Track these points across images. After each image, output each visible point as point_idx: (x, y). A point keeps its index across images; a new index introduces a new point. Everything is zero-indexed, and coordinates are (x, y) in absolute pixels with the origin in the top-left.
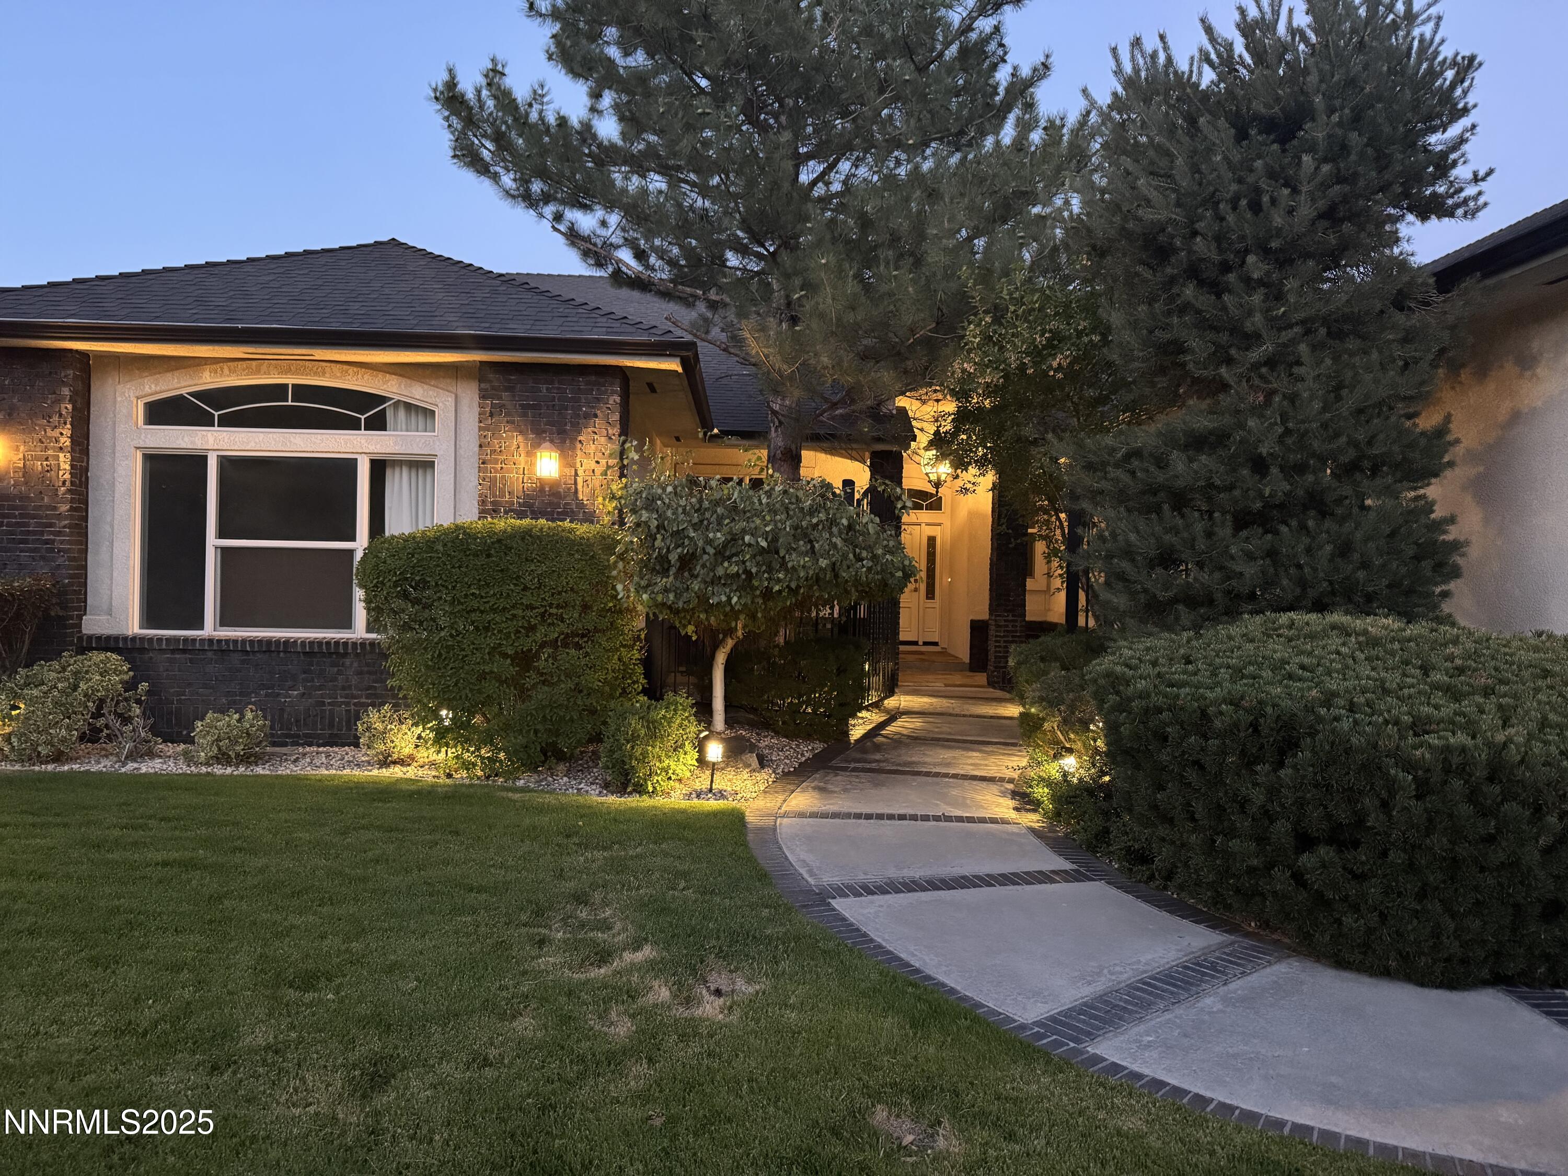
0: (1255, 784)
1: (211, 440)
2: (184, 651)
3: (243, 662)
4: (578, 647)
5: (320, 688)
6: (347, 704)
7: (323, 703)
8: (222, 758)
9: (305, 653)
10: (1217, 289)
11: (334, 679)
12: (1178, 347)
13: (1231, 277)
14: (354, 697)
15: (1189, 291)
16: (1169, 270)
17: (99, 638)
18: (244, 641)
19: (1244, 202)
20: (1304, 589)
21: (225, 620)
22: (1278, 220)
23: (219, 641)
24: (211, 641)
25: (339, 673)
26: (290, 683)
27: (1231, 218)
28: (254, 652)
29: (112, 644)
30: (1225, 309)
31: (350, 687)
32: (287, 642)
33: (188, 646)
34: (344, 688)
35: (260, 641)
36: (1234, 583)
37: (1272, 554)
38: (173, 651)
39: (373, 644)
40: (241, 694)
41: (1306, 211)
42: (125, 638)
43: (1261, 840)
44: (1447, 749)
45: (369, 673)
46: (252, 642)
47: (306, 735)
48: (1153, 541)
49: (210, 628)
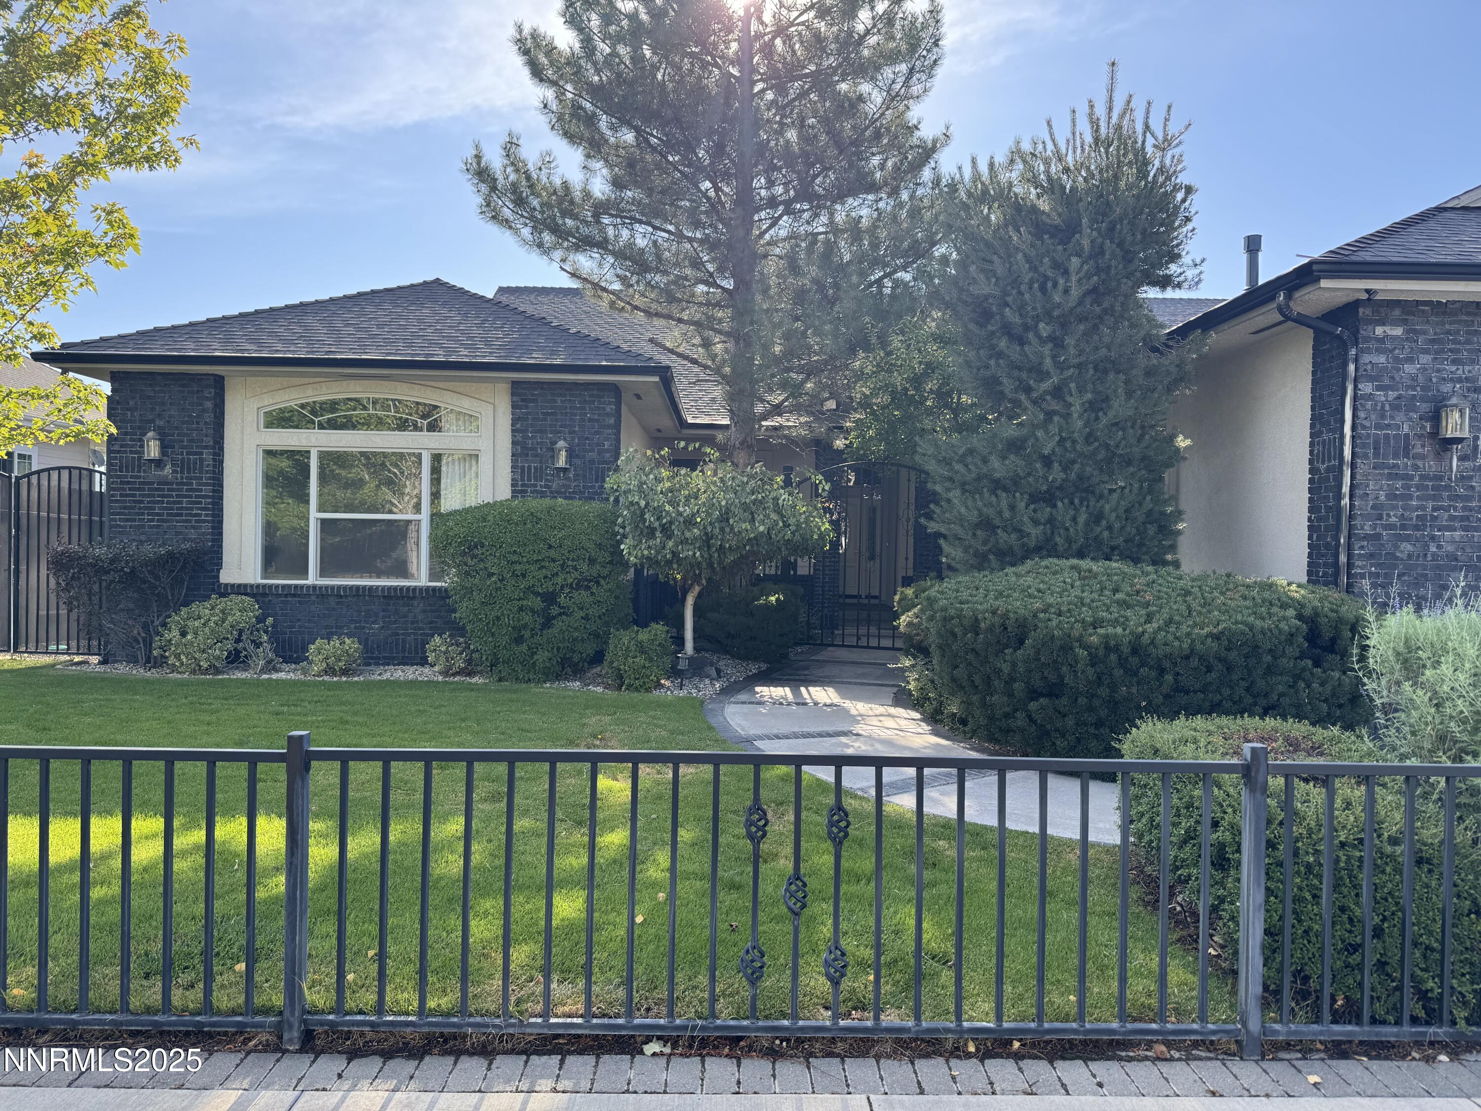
0: (1005, 661)
1: (313, 440)
2: (294, 595)
3: (338, 603)
4: (588, 588)
5: (395, 622)
6: (415, 634)
7: (398, 634)
8: (330, 670)
9: (384, 597)
10: (1022, 342)
11: (405, 616)
12: (996, 381)
13: (1031, 335)
14: (420, 629)
15: (1003, 344)
16: (990, 328)
17: (233, 586)
18: (339, 587)
19: (1036, 285)
20: (1070, 544)
21: (324, 572)
22: (1057, 298)
23: (321, 588)
24: (314, 587)
25: (409, 611)
26: (373, 619)
27: (1027, 296)
28: (346, 596)
29: (242, 591)
30: (1026, 355)
31: (417, 622)
32: (371, 588)
33: (296, 592)
34: (413, 623)
35: (351, 587)
36: (1025, 539)
37: (1051, 521)
38: (286, 596)
39: (434, 589)
40: (337, 627)
41: (1075, 293)
42: (252, 586)
43: (1011, 695)
44: (1107, 636)
45: (432, 611)
46: (345, 588)
47: (384, 658)
48: (976, 512)
49: (313, 578)
